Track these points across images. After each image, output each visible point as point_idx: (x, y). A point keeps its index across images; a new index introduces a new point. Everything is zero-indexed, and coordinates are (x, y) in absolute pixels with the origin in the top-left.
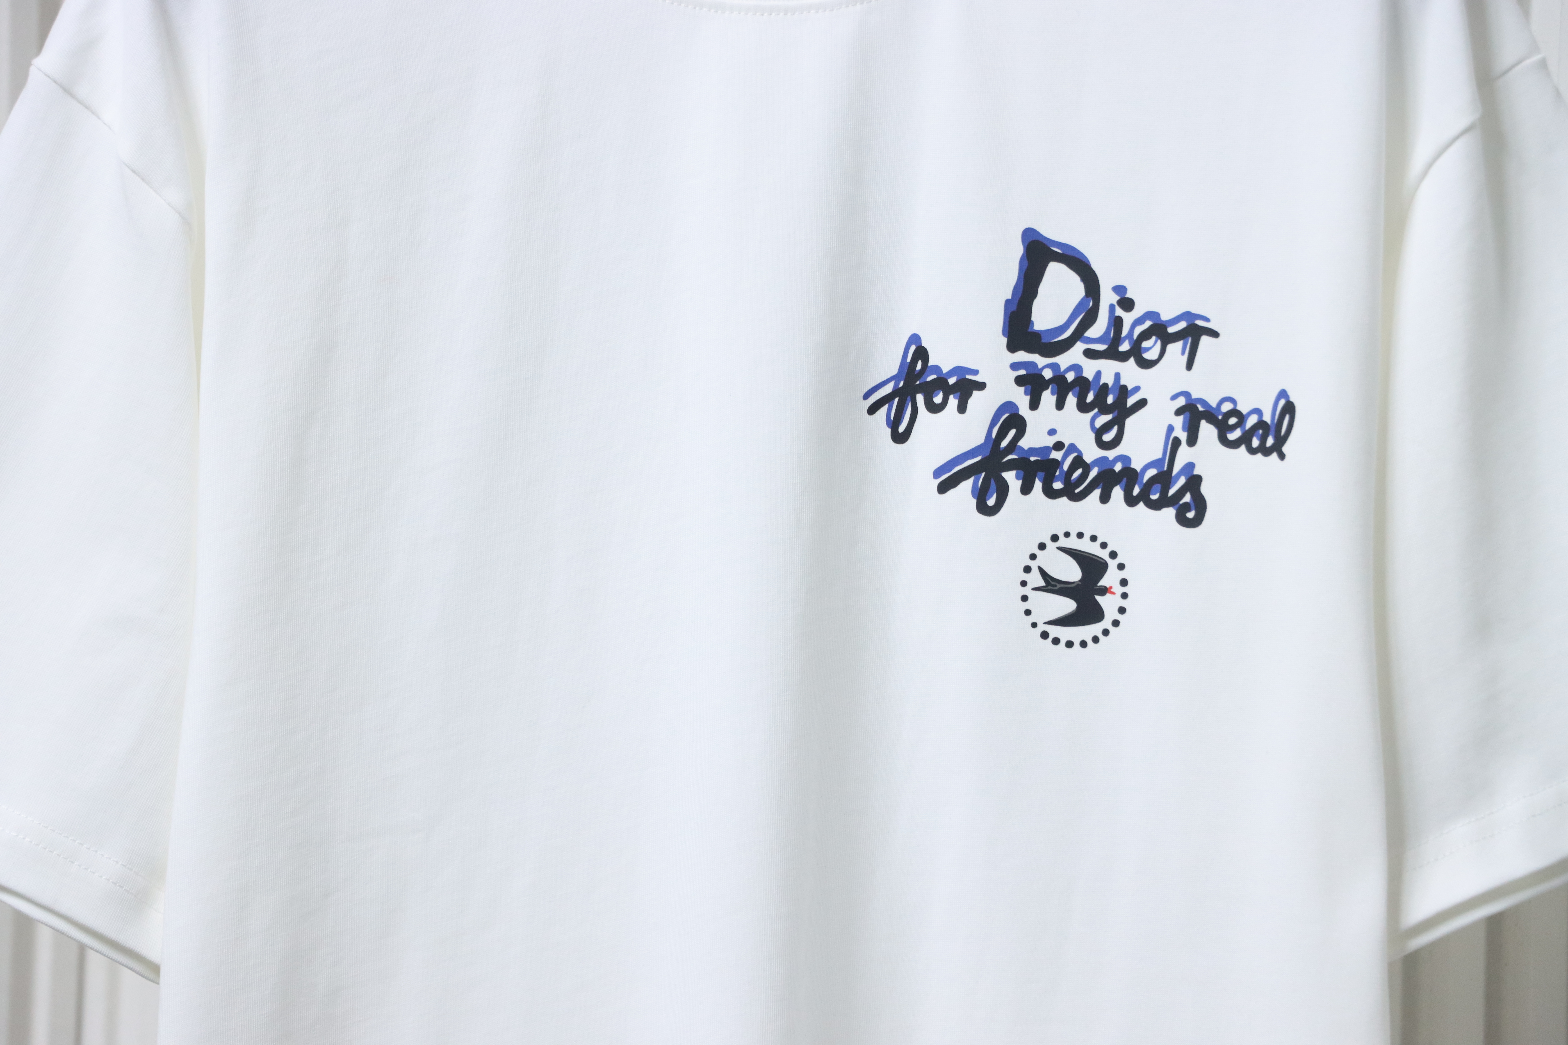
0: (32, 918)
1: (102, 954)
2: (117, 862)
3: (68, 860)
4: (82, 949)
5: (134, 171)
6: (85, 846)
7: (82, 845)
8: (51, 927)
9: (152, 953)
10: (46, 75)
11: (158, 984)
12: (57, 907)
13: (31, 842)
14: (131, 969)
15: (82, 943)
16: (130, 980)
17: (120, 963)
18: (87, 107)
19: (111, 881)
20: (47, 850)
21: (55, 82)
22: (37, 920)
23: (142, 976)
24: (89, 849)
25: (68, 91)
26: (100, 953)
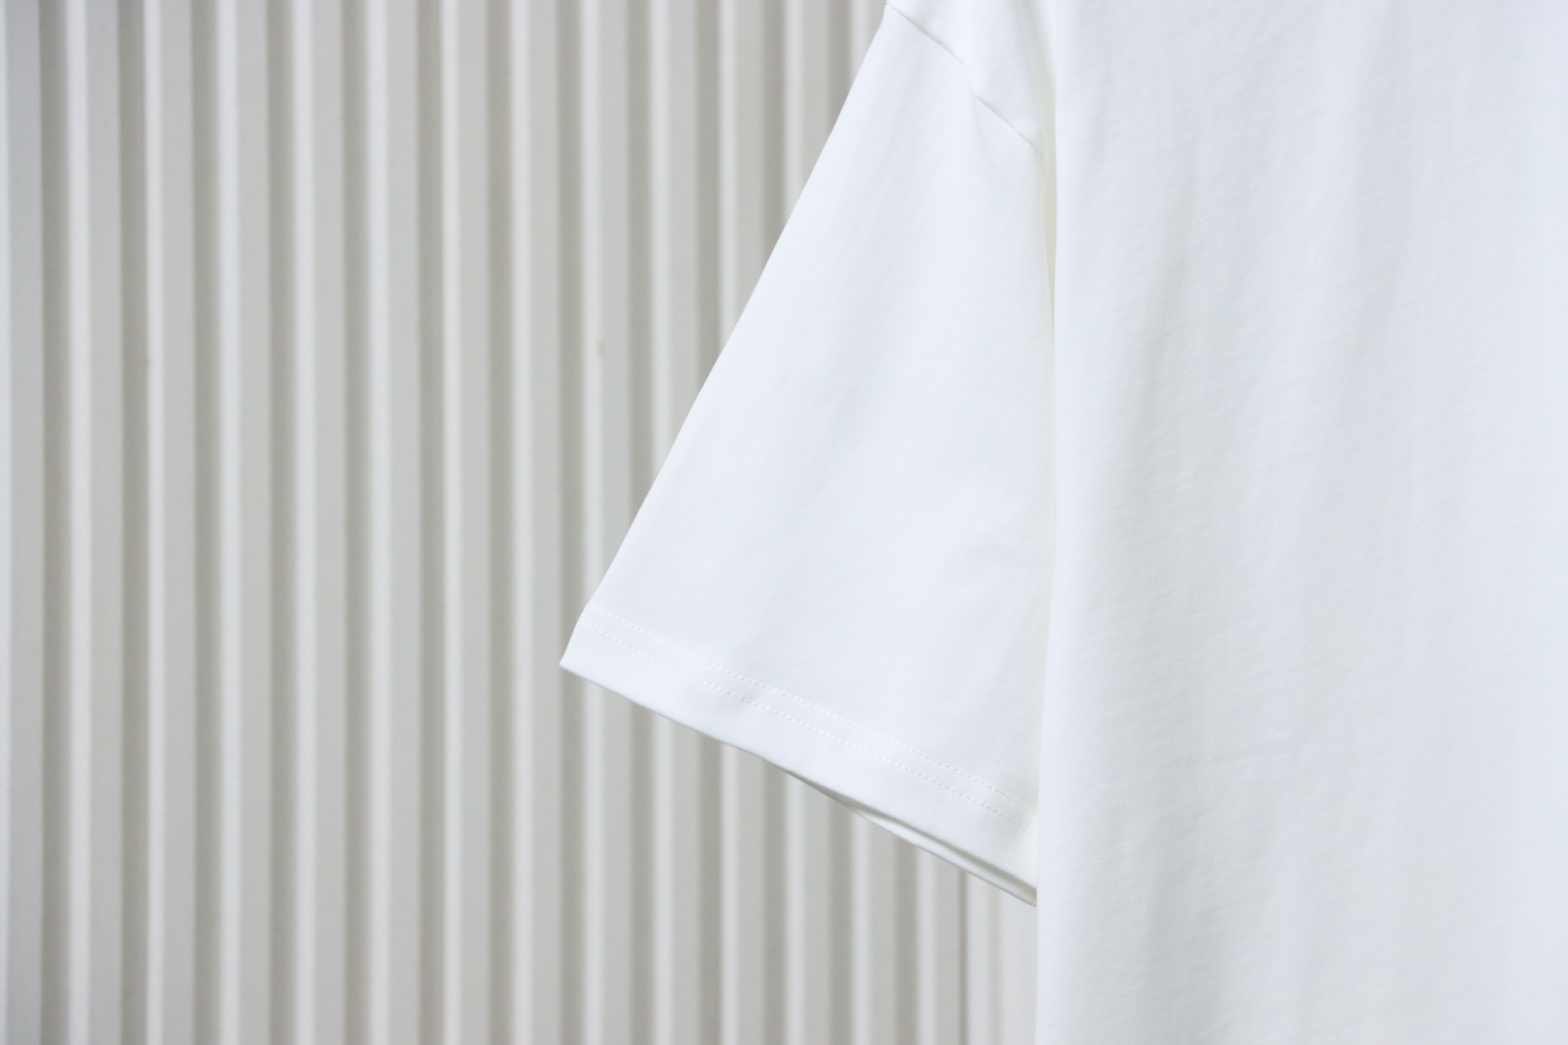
0: (913, 845)
1: (980, 878)
2: (990, 787)
3: (943, 786)
4: (963, 875)
5: (985, 104)
6: (958, 772)
7: (956, 770)
8: (932, 853)
9: (1028, 876)
10: (900, 13)
11: (1035, 906)
12: (935, 832)
13: (907, 769)
14: (1011, 894)
15: (962, 868)
16: (1010, 903)
17: (1000, 888)
18: (940, 43)
19: (985, 806)
20: (922, 776)
21: (909, 20)
22: (918, 847)
23: (1021, 899)
24: (962, 774)
25: (921, 28)
26: (978, 876)
